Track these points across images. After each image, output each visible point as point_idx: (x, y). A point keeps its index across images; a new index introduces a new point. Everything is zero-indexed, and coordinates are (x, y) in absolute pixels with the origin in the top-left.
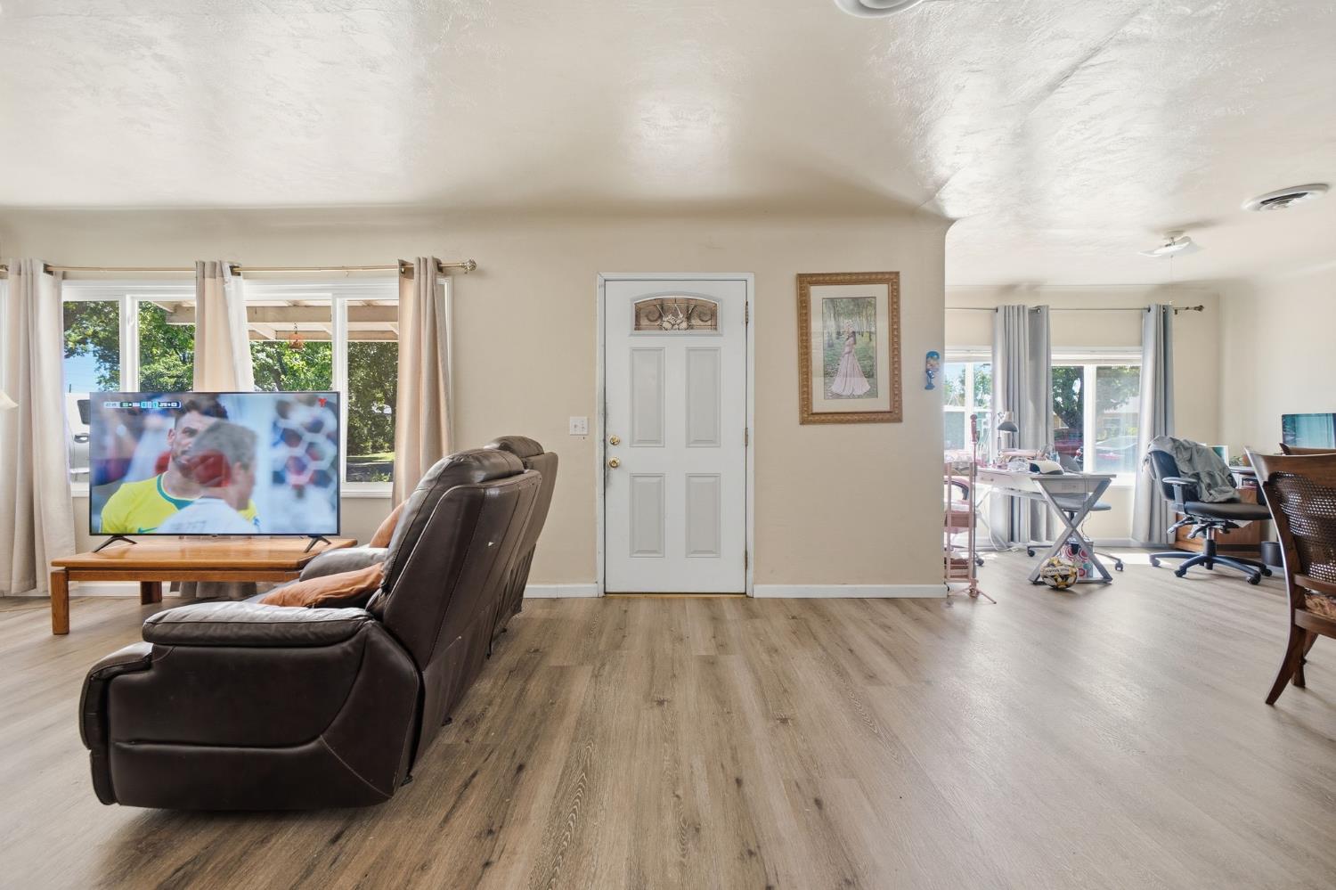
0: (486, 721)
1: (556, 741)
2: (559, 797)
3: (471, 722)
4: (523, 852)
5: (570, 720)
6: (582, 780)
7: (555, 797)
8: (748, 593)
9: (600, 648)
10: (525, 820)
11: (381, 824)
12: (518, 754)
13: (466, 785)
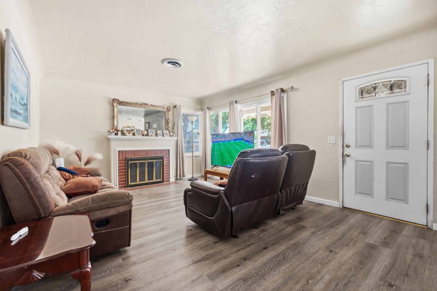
0: (267, 232)
1: (282, 246)
2: (269, 261)
3: (263, 231)
4: (248, 268)
5: (292, 242)
6: (280, 260)
7: (268, 260)
8: (428, 226)
9: (324, 225)
10: (256, 261)
11: (226, 244)
12: (268, 244)
13: (249, 245)
